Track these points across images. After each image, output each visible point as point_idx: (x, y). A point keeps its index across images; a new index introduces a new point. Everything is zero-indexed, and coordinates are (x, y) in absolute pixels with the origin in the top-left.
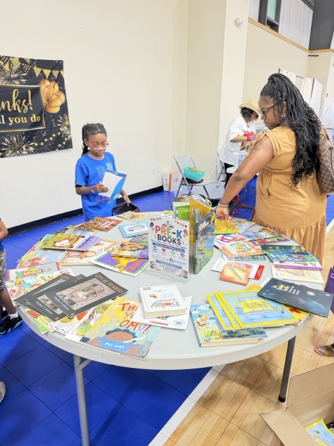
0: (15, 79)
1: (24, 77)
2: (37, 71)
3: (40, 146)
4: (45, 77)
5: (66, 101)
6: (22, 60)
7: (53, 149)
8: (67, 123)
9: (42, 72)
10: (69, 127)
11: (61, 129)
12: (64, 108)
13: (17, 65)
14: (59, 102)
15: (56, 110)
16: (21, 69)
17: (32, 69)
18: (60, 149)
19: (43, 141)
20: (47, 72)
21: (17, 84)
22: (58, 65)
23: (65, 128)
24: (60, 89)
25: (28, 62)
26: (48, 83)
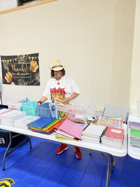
0: (23, 61)
1: (26, 61)
2: (30, 58)
3: (29, 83)
4: (32, 60)
5: (39, 68)
7: (33, 85)
10: (39, 77)
11: (36, 78)
12: (38, 70)
13: (24, 57)
14: (36, 68)
15: (35, 71)
16: (25, 58)
17: (28, 58)
18: (35, 85)
20: (33, 58)
21: (23, 63)
22: (37, 55)
24: (37, 64)
25: (27, 55)
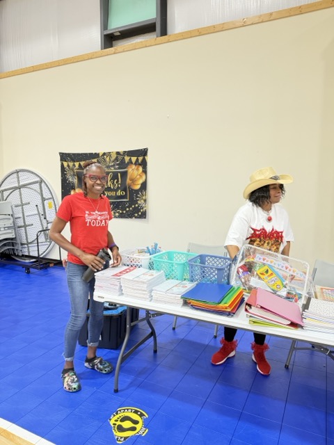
0: (112, 166)
1: (118, 165)
2: (127, 159)
3: (123, 213)
4: (132, 163)
5: (146, 180)
6: (118, 153)
7: (131, 217)
8: (144, 198)
9: (130, 159)
10: (145, 201)
11: (139, 202)
12: (144, 186)
13: (114, 156)
14: (141, 181)
15: (138, 187)
16: (117, 159)
17: (124, 158)
18: (136, 217)
19: (125, 210)
20: (134, 159)
21: (112, 169)
22: (144, 152)
23: (142, 201)
24: (143, 171)
25: (122, 153)
26: (134, 167)
